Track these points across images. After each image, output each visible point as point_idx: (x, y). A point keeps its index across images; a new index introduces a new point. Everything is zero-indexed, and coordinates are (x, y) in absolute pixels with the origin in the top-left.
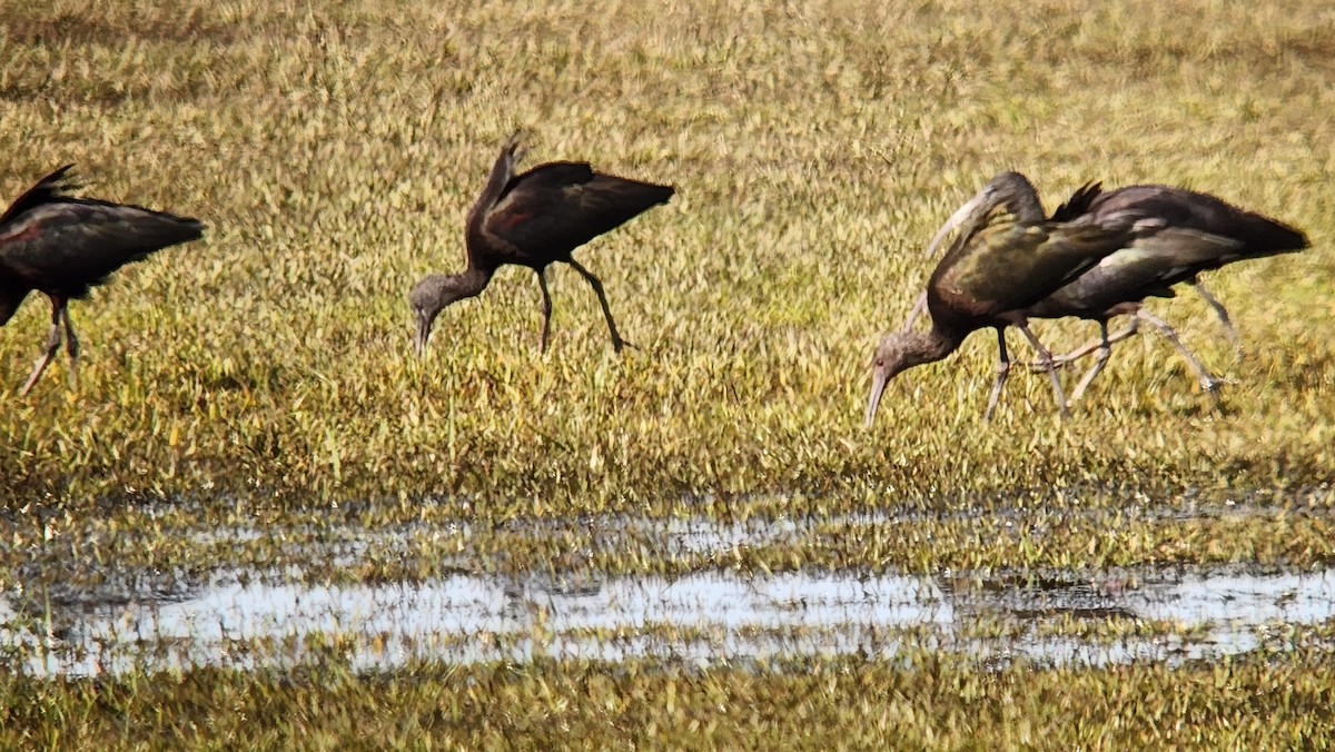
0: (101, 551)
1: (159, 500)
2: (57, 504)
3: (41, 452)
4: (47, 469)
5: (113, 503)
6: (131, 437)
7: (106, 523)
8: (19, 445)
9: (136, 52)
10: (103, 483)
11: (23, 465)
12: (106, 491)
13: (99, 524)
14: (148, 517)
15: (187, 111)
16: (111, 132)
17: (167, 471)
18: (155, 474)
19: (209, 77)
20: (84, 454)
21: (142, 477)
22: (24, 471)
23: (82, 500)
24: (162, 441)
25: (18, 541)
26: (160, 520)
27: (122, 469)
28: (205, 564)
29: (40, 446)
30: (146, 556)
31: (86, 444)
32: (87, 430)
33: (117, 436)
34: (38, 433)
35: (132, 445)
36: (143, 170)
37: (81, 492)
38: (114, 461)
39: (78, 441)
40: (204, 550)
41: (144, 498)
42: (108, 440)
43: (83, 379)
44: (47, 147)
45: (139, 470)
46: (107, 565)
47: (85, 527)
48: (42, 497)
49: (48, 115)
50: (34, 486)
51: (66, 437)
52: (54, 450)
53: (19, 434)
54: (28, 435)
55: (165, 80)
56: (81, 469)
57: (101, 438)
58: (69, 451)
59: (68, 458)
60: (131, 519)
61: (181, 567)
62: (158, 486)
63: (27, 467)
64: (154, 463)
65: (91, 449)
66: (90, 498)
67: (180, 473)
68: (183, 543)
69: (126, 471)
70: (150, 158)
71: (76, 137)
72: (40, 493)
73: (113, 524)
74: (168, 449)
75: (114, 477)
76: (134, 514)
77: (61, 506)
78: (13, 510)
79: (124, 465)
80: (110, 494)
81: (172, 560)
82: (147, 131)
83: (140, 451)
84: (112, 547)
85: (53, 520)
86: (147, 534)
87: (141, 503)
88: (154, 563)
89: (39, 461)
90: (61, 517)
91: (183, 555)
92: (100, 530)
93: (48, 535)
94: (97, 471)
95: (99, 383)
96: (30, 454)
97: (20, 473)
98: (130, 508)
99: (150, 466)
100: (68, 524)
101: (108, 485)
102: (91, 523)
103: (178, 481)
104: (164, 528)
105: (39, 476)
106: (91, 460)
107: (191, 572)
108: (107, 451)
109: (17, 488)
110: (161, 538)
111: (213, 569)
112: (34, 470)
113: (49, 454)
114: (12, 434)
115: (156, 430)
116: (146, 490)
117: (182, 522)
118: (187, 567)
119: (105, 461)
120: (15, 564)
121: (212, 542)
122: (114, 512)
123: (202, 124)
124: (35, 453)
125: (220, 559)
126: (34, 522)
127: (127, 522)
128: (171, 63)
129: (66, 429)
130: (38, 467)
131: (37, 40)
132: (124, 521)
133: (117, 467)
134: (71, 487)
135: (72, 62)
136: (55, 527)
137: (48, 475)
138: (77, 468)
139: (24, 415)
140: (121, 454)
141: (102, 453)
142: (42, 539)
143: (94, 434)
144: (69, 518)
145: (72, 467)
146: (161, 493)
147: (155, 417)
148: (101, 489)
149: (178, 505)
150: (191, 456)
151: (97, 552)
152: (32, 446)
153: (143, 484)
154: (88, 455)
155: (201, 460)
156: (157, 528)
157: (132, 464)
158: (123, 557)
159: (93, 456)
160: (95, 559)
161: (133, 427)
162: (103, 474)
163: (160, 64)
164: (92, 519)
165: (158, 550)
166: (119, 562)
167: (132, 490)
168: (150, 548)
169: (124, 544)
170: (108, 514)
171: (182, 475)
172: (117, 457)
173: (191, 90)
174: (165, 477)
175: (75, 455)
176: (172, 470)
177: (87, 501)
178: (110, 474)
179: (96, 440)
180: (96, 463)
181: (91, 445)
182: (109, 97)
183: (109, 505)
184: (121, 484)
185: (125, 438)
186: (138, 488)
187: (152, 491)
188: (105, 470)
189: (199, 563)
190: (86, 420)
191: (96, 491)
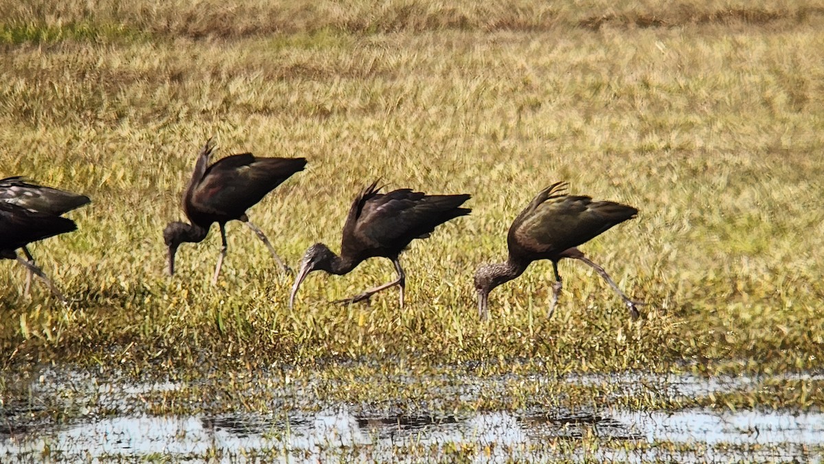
0: (318, 391)
1: (353, 360)
2: (292, 361)
3: (283, 331)
4: (287, 340)
5: (325, 361)
6: (335, 321)
7: (321, 374)
8: (270, 326)
9: (339, 85)
10: (319, 349)
11: (272, 339)
12: (321, 353)
13: (317, 374)
14: (346, 371)
15: (369, 121)
16: (324, 134)
17: (357, 342)
18: (350, 343)
19: (382, 101)
20: (308, 332)
21: (342, 345)
22: (273, 342)
23: (307, 360)
24: (354, 323)
25: (270, 385)
26: (353, 372)
27: (330, 340)
28: (381, 399)
29: (282, 326)
30: (345, 394)
31: (309, 325)
32: (310, 317)
33: (327, 321)
34: (281, 319)
35: (336, 326)
36: (342, 158)
37: (306, 354)
38: (326, 336)
39: (304, 324)
40: (380, 390)
41: (343, 358)
42: (322, 323)
43: (308, 285)
44: (286, 144)
45: (340, 341)
46: (322, 400)
47: (309, 376)
48: (284, 358)
49: (287, 124)
50: (279, 350)
51: (298, 321)
52: (290, 329)
53: (270, 319)
54: (275, 320)
55: (356, 103)
56: (306, 341)
57: (318, 322)
58: (299, 330)
59: (299, 334)
60: (336, 372)
61: (366, 401)
62: (351, 351)
63: (274, 339)
64: (349, 336)
65: (312, 329)
66: (312, 359)
68: (367, 386)
69: (332, 342)
70: (347, 150)
71: (304, 138)
72: (282, 355)
73: (325, 374)
74: (358, 328)
75: (326, 345)
76: (337, 368)
77: (295, 363)
78: (267, 366)
79: (331, 338)
80: (323, 356)
81: (361, 397)
82: (345, 134)
83: (341, 329)
84: (325, 388)
85: (291, 372)
86: (345, 381)
87: (342, 361)
88: (351, 398)
89: (282, 336)
90: (295, 369)
91: (367, 394)
92: (318, 378)
93: (288, 380)
94: (315, 342)
95: (317, 289)
96: (277, 332)
97: (271, 343)
98: (335, 365)
99: (347, 338)
100: (299, 374)
101: (322, 350)
102: (312, 374)
103: (364, 348)
104: (356, 377)
105: (282, 345)
106: (312, 335)
107: (372, 404)
108: (321, 329)
109: (269, 352)
110: (354, 383)
111: (385, 402)
112: (279, 342)
113: (288, 332)
114: (266, 320)
115: (350, 316)
116: (344, 353)
117: (366, 373)
118: (369, 402)
119: (320, 336)
120: (269, 398)
121: (385, 386)
122: (325, 367)
123: (378, 129)
124: (279, 331)
125: (390, 396)
126: (280, 373)
127: (333, 374)
128: (360, 92)
129: (298, 316)
130: (281, 339)
131: (281, 79)
132: (332, 372)
133: (327, 339)
134: (301, 353)
135: (302, 92)
136: (291, 376)
137: (287, 344)
138: (304, 340)
139: (272, 308)
140: (330, 332)
141: (319, 331)
142: (284, 384)
143: (314, 319)
144: (299, 370)
145: (301, 339)
146: (354, 355)
147: (350, 309)
148: (318, 353)
149: (364, 362)
150: (371, 333)
151: (316, 391)
152: (278, 325)
153: (343, 350)
154: (310, 332)
155: (378, 335)
156: (352, 377)
157: (336, 338)
158: (332, 394)
159: (313, 332)
160: (315, 396)
161: (337, 315)
162: (319, 343)
163: (353, 93)
164: (313, 371)
165: (353, 390)
166: (329, 398)
167: (337, 353)
168: (347, 389)
169: (332, 386)
170: (322, 368)
171: (366, 344)
172: (327, 333)
173: (372, 108)
174: (356, 345)
175: (303, 332)
176: (360, 341)
177: (310, 360)
178: (322, 343)
179: (315, 323)
180: (315, 336)
181: (312, 326)
182: (324, 113)
183: (323, 362)
184: (329, 350)
185: (332, 321)
186: (340, 352)
187: (348, 354)
188: (320, 341)
189: (377, 398)
190: (309, 311)
191: (315, 354)
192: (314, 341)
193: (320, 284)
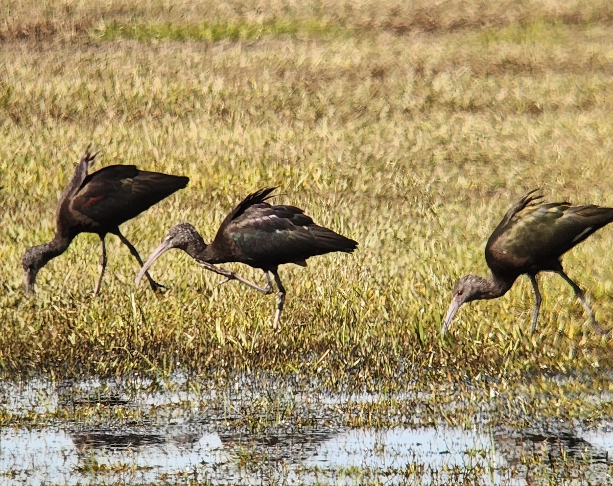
0: (525, 405)
1: (562, 373)
2: (498, 374)
3: (487, 342)
4: (491, 352)
5: (532, 374)
6: (544, 332)
7: (528, 386)
8: (473, 336)
10: (526, 362)
11: (475, 350)
12: (528, 367)
13: (524, 388)
14: (555, 385)
16: (534, 132)
17: (567, 355)
18: (559, 357)
20: (514, 343)
21: (551, 359)
22: (476, 353)
23: (513, 373)
24: (562, 335)
25: (473, 398)
26: (563, 387)
27: (538, 353)
28: (594, 417)
29: (486, 337)
30: (555, 410)
31: (515, 337)
32: (516, 327)
33: (535, 332)
34: (485, 329)
35: (544, 338)
36: (553, 157)
37: (512, 367)
38: (533, 349)
39: (510, 334)
40: (593, 408)
41: (553, 372)
42: (529, 334)
43: (514, 295)
44: (493, 143)
45: (549, 354)
46: (529, 415)
47: (514, 391)
48: (488, 371)
49: (494, 122)
50: (483, 363)
51: (503, 332)
52: (495, 339)
53: (473, 328)
54: (479, 330)
56: (512, 353)
57: (525, 333)
58: (505, 341)
59: (504, 345)
60: (544, 386)
61: (578, 418)
62: (561, 364)
63: (478, 350)
64: (559, 349)
65: (518, 340)
66: (519, 372)
67: (576, 356)
68: (579, 403)
69: (540, 354)
70: (559, 149)
71: (511, 137)
72: (486, 367)
73: (533, 388)
74: (568, 341)
75: (533, 358)
76: (546, 382)
77: (500, 375)
78: (470, 378)
79: (539, 350)
80: (530, 369)
81: (571, 413)
82: (557, 132)
83: (549, 341)
84: (532, 403)
85: (495, 385)
86: (555, 396)
87: (551, 375)
88: (561, 415)
89: (486, 347)
90: (500, 382)
91: (579, 410)
92: (525, 392)
93: (492, 394)
94: (523, 354)
95: (523, 298)
96: (480, 342)
97: (474, 354)
98: (543, 378)
99: (556, 351)
100: (504, 388)
101: (530, 363)
102: (519, 387)
103: (574, 361)
104: (566, 393)
105: (486, 357)
106: (518, 346)
107: (585, 421)
108: (528, 341)
109: (472, 364)
110: (564, 399)
111: (599, 420)
112: (483, 353)
113: (492, 343)
114: (469, 329)
115: (560, 328)
116: (553, 367)
117: (577, 388)
118: (582, 419)
119: (527, 348)
120: (471, 413)
121: (598, 403)
122: (533, 380)
124: (483, 341)
125: (604, 414)
126: (484, 386)
127: (541, 387)
129: (503, 327)
130: (485, 351)
131: (488, 75)
132: (539, 386)
133: (535, 351)
134: (506, 365)
135: (511, 88)
136: (496, 389)
137: (491, 356)
138: (510, 352)
139: (475, 318)
140: (538, 344)
141: (525, 342)
142: (488, 397)
143: (520, 330)
144: (505, 384)
145: (507, 351)
146: (564, 369)
147: (559, 320)
148: (525, 367)
149: (574, 377)
150: (583, 346)
151: (523, 406)
152: (482, 336)
153: (551, 363)
154: (517, 344)
155: (590, 349)
156: (561, 391)
157: (544, 350)
158: (540, 410)
159: (520, 344)
160: (522, 411)
161: (545, 325)
162: (526, 356)
164: (520, 385)
165: (562, 406)
166: (537, 413)
167: (545, 366)
168: (557, 405)
169: (540, 401)
170: (529, 381)
171: (577, 358)
172: (535, 345)
174: (566, 358)
175: (509, 344)
176: (570, 355)
177: (516, 374)
178: (530, 356)
179: (522, 334)
180: (521, 348)
181: (518, 336)
182: (534, 110)
183: (530, 376)
184: (537, 363)
185: (540, 333)
186: (548, 365)
187: (557, 368)
188: (527, 353)
189: (590, 415)
190: (515, 321)
191: (521, 367)
192: (521, 353)
193: (526, 294)
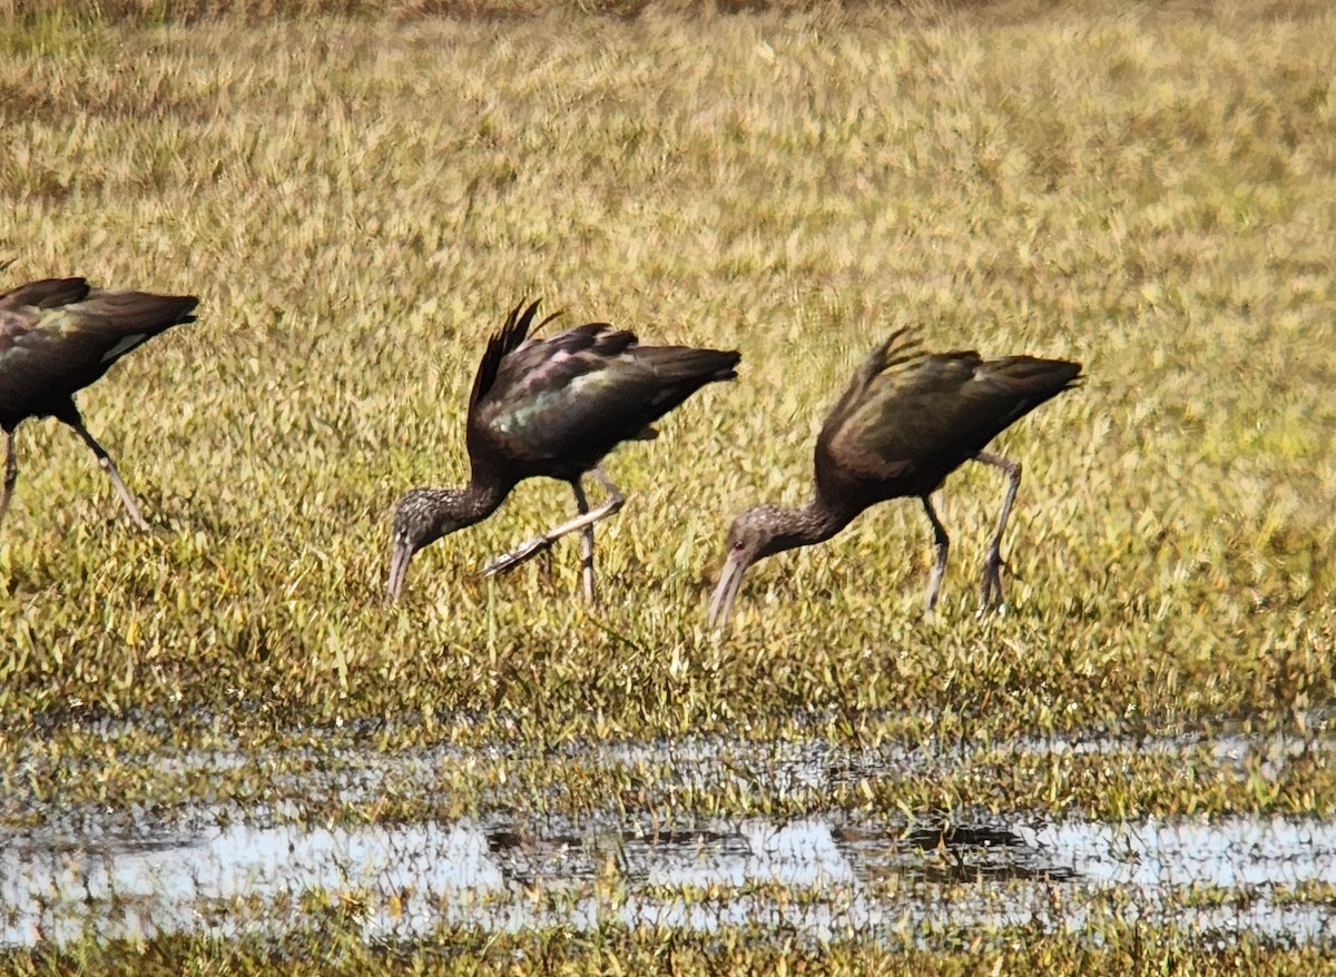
0: (39, 782)
1: (113, 717)
5: (54, 719)
6: (78, 634)
7: (46, 746)
9: (87, 133)
10: (41, 695)
12: (46, 704)
13: (37, 746)
14: (99, 742)
15: (149, 208)
16: (54, 237)
17: (123, 678)
18: (107, 683)
19: (179, 166)
20: (18, 658)
21: (91, 686)
23: (17, 716)
24: (117, 639)
26: (114, 742)
27: (65, 675)
28: (172, 800)
30: (96, 788)
31: (20, 644)
32: (23, 625)
33: (59, 634)
35: (78, 646)
37: (14, 706)
38: (56, 668)
39: (11, 640)
40: (171, 782)
41: (94, 713)
42: (49, 638)
45: (87, 677)
46: (47, 801)
47: (18, 752)
55: (122, 169)
56: (15, 677)
57: (40, 636)
60: (77, 742)
61: (142, 803)
62: (110, 698)
64: (106, 668)
65: (26, 651)
66: (27, 715)
67: (139, 681)
68: (143, 773)
69: (70, 679)
73: (54, 747)
74: (124, 649)
75: (56, 687)
76: (81, 734)
79: (68, 670)
80: (50, 708)
81: (130, 794)
83: (89, 652)
84: (53, 777)
86: (97, 761)
87: (90, 720)
88: (108, 798)
91: (143, 788)
92: (38, 754)
94: (35, 679)
98: (76, 727)
99: (101, 671)
101: (48, 697)
102: (27, 746)
103: (137, 691)
104: (120, 753)
106: (27, 664)
107: (155, 810)
108: (47, 652)
110: (115, 766)
111: (182, 805)
115: (110, 626)
116: (96, 703)
117: (141, 745)
118: (149, 804)
119: (45, 667)
121: (181, 772)
122: (55, 732)
123: (169, 225)
125: (192, 793)
127: (72, 745)
128: (130, 147)
132: (68, 743)
133: (59, 673)
138: (10, 675)
140: (65, 657)
141: (41, 656)
143: (32, 632)
146: (115, 707)
147: (108, 608)
148: (40, 703)
149: (136, 722)
150: (153, 660)
151: (34, 783)
153: (92, 696)
154: (24, 658)
155: (167, 664)
156: (111, 752)
157: (78, 670)
158: (69, 790)
159: (30, 659)
160: (32, 793)
161: (79, 622)
162: (42, 683)
163: (117, 149)
164: (28, 740)
165: (112, 781)
166: (62, 797)
167: (79, 703)
168: (101, 778)
169: (69, 773)
170: (48, 735)
171: (142, 683)
172: (60, 660)
173: (156, 182)
174: (121, 685)
175: (7, 659)
176: (129, 678)
177: (22, 718)
178: (49, 681)
179: (34, 638)
180: (33, 668)
181: (26, 645)
182: (53, 192)
183: (50, 723)
184: (64, 696)
185: (70, 636)
186: (85, 700)
187: (103, 705)
188: (44, 677)
189: (164, 798)
190: (22, 612)
191: (33, 705)
192: (32, 678)
193: (43, 556)
